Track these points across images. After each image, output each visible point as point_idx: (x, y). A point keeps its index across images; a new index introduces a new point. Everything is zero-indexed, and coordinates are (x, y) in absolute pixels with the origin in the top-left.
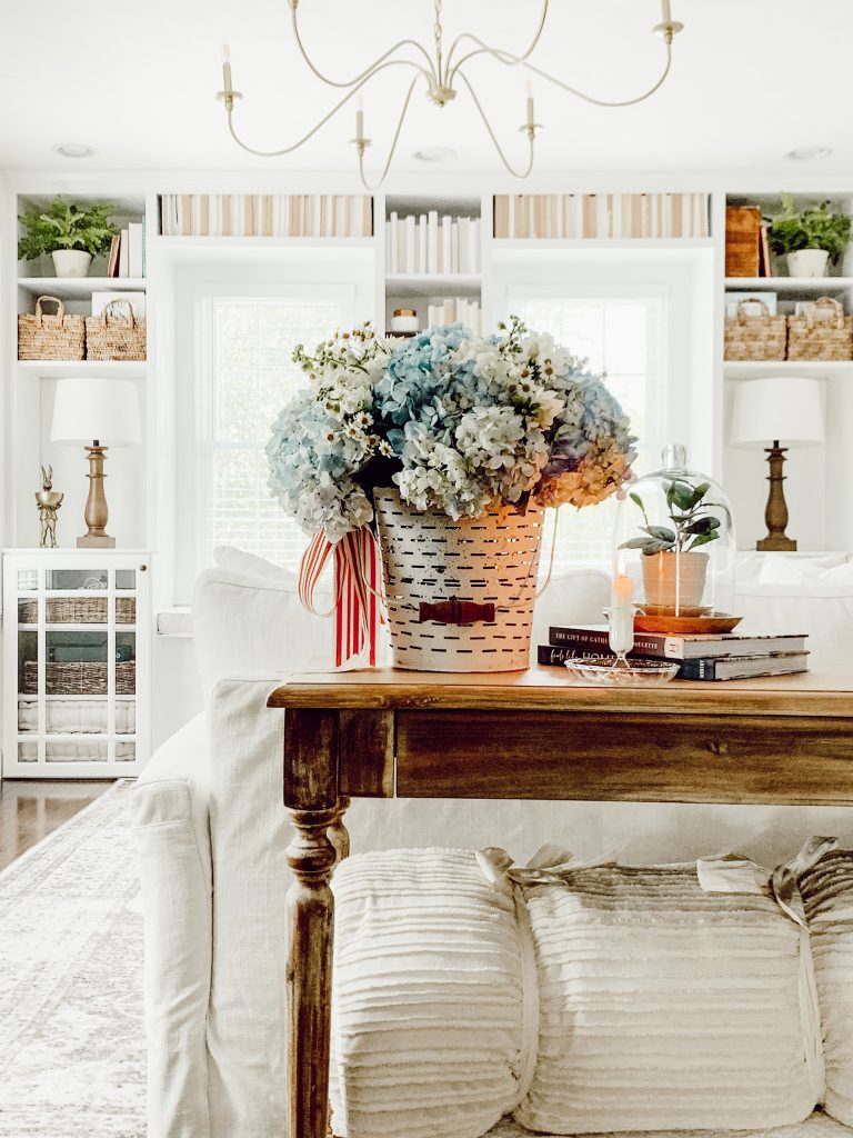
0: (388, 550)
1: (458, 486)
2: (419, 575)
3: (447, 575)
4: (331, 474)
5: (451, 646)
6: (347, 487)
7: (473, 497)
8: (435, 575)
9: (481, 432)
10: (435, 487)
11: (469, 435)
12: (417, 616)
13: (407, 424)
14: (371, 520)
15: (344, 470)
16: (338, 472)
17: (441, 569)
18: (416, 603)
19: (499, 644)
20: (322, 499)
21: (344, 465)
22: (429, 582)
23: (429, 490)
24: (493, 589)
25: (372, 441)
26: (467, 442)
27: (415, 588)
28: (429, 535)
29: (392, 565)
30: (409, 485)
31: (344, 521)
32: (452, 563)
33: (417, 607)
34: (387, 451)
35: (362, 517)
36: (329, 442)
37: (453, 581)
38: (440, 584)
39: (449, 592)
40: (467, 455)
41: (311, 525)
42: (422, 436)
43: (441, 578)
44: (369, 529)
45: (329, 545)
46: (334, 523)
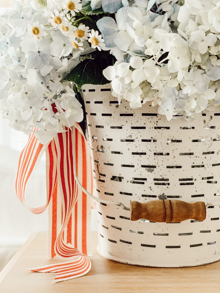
0: (99, 150)
1: (180, 78)
2: (128, 174)
3: (157, 173)
4: (39, 73)
5: (161, 242)
6: (57, 86)
7: (195, 91)
8: (144, 173)
9: (210, 12)
10: (152, 81)
11: (193, 17)
12: (128, 214)
13: (120, 11)
14: (81, 120)
15: (52, 68)
16: (46, 70)
17: (150, 168)
18: (127, 201)
19: (204, 239)
20: (29, 98)
21: (51, 64)
22: (139, 181)
23: (146, 84)
24: (200, 186)
25: (81, 34)
26: (192, 25)
27: (126, 186)
28: (138, 135)
29: (101, 163)
30: (122, 80)
31: (54, 121)
32: (161, 162)
33: (129, 206)
34: (97, 42)
35: (71, 118)
36: (35, 36)
37: (163, 180)
38: (150, 182)
39: (158, 191)
40: (192, 39)
41: (23, 126)
42: (136, 23)
43: (150, 176)
44: (80, 130)
45: (41, 146)
46: (44, 124)
